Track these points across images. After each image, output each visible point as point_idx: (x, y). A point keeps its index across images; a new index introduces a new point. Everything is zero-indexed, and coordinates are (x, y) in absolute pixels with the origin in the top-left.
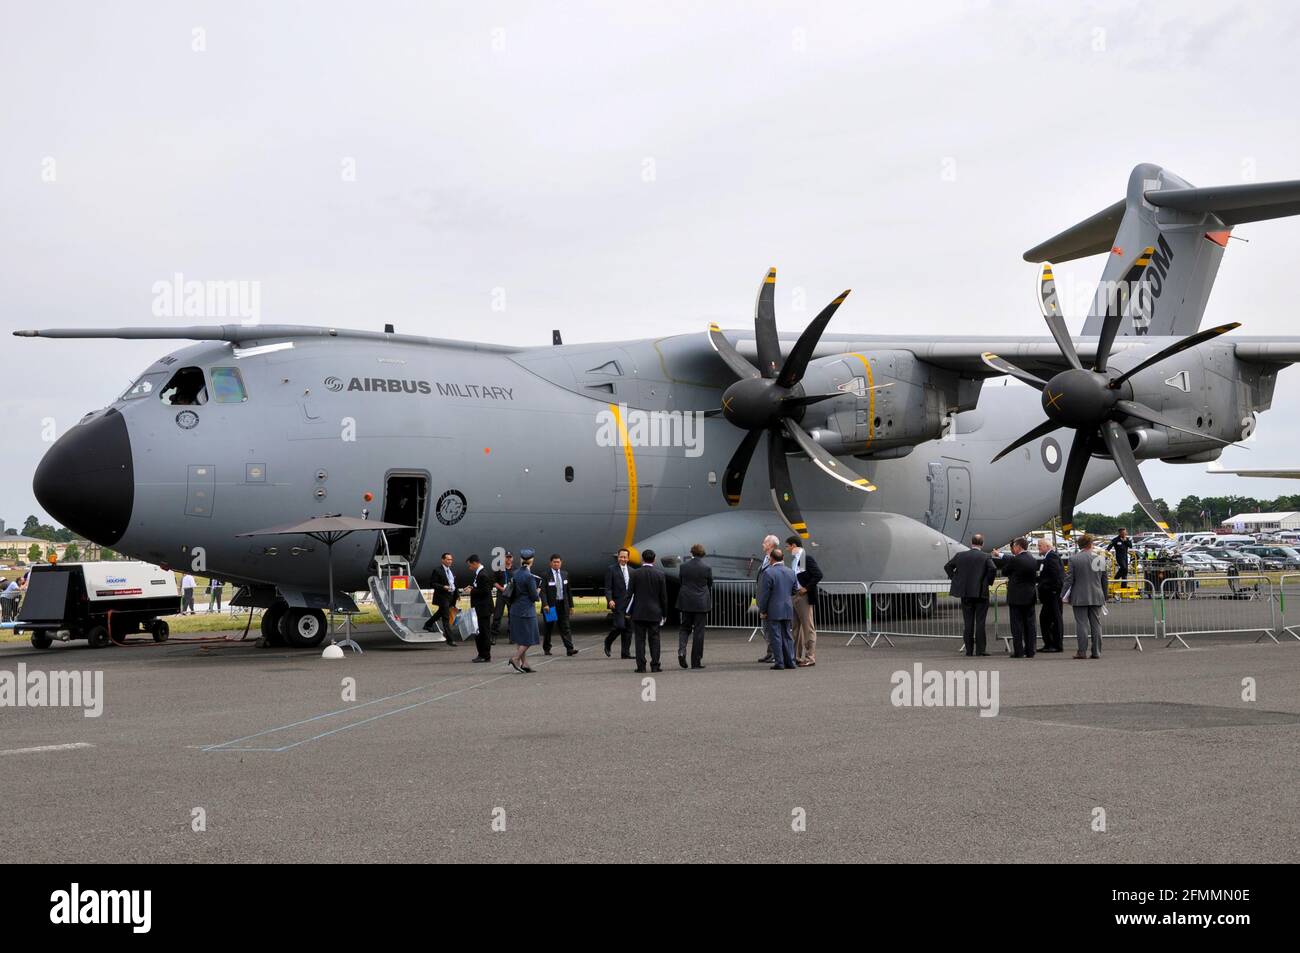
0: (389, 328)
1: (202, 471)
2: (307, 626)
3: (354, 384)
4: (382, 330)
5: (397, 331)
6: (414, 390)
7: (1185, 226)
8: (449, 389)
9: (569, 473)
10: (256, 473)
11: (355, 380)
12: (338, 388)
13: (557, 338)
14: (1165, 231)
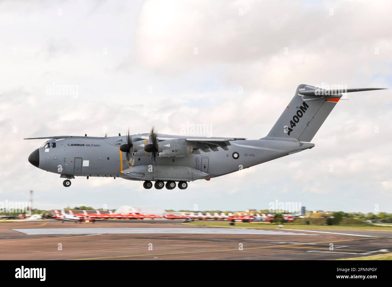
0: (86, 135)
1: (48, 158)
2: (68, 183)
3: (72, 145)
4: (84, 136)
5: (87, 136)
6: (81, 145)
7: (314, 99)
8: (88, 145)
9: (108, 159)
10: (55, 158)
11: (72, 144)
12: (69, 146)
13: (120, 135)
14: (306, 101)
